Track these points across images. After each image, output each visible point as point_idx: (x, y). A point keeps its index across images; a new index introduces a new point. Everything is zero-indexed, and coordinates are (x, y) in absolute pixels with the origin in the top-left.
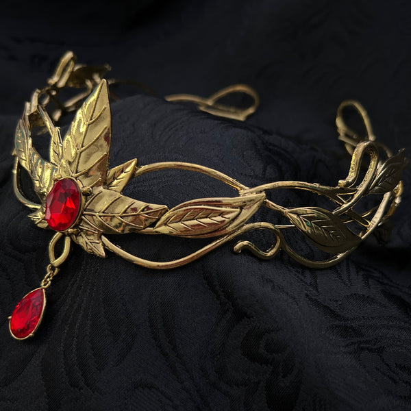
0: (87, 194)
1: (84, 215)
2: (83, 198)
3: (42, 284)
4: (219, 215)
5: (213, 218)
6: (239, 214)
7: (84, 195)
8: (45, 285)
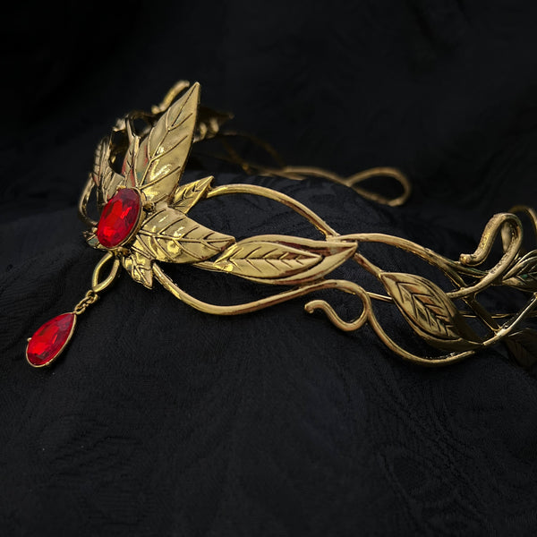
0: (148, 210)
1: (139, 234)
2: (143, 213)
3: (76, 309)
4: (294, 259)
5: (286, 261)
6: (319, 262)
7: (144, 210)
8: (78, 310)
